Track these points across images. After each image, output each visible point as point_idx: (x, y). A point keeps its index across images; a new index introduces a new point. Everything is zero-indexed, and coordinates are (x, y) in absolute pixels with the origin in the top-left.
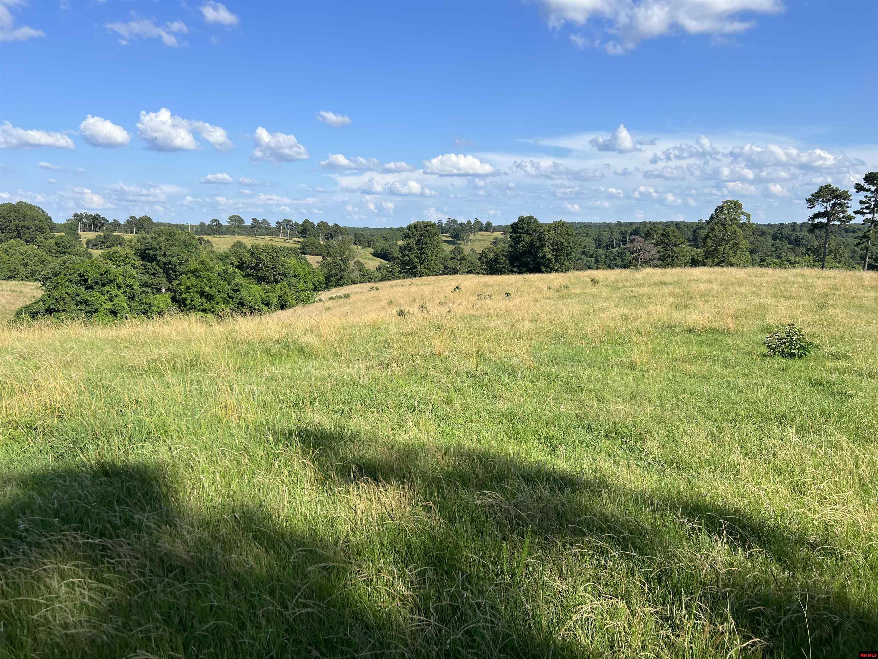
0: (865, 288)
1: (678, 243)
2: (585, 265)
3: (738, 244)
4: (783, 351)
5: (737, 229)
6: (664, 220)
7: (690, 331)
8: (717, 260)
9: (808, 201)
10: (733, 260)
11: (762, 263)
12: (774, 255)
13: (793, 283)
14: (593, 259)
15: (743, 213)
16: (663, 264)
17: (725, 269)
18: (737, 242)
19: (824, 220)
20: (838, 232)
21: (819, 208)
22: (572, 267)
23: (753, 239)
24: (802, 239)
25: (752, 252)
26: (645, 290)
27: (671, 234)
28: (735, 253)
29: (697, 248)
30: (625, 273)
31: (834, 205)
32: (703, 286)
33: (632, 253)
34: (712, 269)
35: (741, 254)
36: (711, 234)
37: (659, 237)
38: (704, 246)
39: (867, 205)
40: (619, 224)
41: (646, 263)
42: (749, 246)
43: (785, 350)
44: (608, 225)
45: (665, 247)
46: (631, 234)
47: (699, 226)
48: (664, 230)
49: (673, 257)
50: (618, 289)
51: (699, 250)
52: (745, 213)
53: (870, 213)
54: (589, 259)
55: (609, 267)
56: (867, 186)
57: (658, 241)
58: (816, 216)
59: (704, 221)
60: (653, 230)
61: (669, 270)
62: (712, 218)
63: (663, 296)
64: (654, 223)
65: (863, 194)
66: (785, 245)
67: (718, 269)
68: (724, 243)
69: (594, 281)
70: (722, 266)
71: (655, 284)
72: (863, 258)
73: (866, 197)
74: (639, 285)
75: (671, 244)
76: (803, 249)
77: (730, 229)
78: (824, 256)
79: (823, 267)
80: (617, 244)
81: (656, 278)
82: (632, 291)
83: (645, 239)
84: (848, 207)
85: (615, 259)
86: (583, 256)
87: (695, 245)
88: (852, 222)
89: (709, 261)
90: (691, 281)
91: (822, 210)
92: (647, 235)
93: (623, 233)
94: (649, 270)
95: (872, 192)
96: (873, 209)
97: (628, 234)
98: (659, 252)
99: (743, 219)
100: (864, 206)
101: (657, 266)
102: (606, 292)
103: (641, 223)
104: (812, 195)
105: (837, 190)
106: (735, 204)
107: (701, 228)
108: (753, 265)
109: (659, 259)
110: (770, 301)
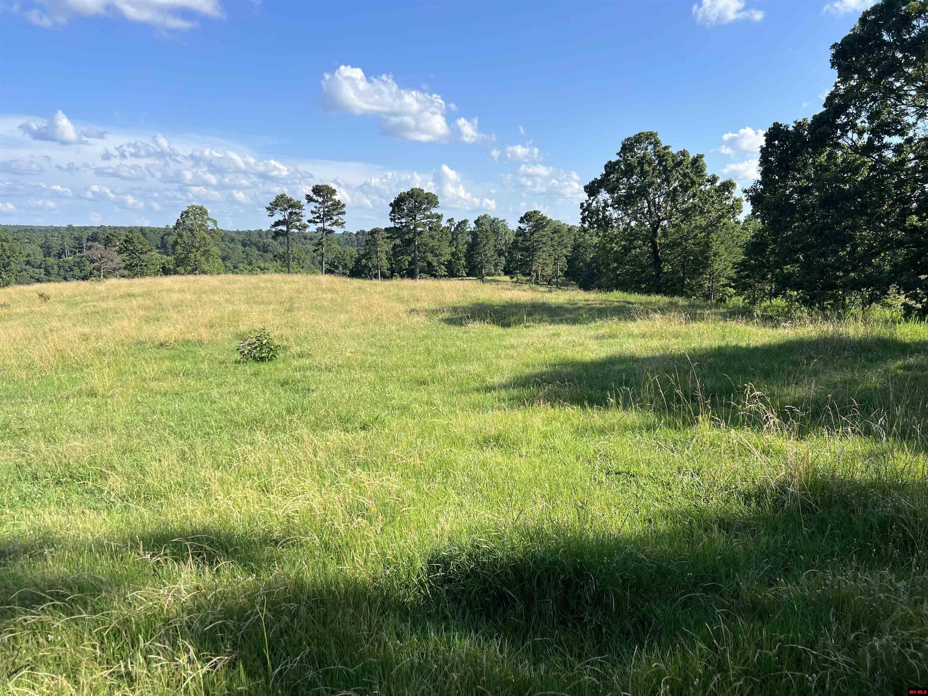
0: (323, 291)
1: (144, 250)
2: (31, 277)
3: (208, 251)
4: (254, 355)
5: (206, 235)
6: (126, 225)
7: (162, 345)
8: (189, 268)
9: (268, 209)
10: (206, 267)
11: (235, 269)
12: (246, 262)
13: (263, 288)
14: (42, 270)
15: (209, 219)
16: (130, 273)
17: (198, 277)
18: (207, 249)
19: (284, 228)
20: (299, 239)
21: (279, 216)
22: (14, 280)
23: (224, 246)
24: (268, 246)
25: (224, 259)
26: (111, 304)
27: (135, 240)
28: (207, 260)
29: (168, 255)
30: (84, 285)
31: (291, 214)
32: (175, 297)
33: (92, 261)
34: (184, 278)
35: (213, 262)
36: (179, 240)
37: (122, 244)
38: (173, 253)
39: (318, 215)
40: (70, 228)
41: (110, 273)
42: (219, 253)
43: (257, 355)
44: (57, 229)
45: (130, 255)
46: (88, 240)
47: (167, 232)
48: (127, 236)
49: (141, 265)
50: (76, 304)
51: (169, 258)
52: (212, 219)
53: (321, 222)
54: (37, 270)
55: (65, 279)
56: (315, 197)
57: (121, 249)
58: (277, 224)
59: (171, 227)
60: (113, 236)
61: (136, 281)
62: (178, 224)
63: (132, 309)
64: (115, 228)
65: (313, 204)
66: (255, 252)
67: (191, 277)
68: (194, 250)
69: (44, 297)
70: (195, 274)
71: (122, 297)
72: (321, 263)
73: (316, 207)
74: (103, 299)
75: (137, 251)
76: (271, 256)
77: (198, 234)
78: (289, 262)
79: (289, 272)
80: (71, 252)
81: (123, 290)
82: (94, 306)
83: (105, 245)
84: (302, 216)
85: (72, 270)
86: (28, 267)
87: (165, 252)
88: (307, 231)
89: (181, 269)
90: (162, 291)
91: (282, 219)
92: (108, 242)
93: (78, 239)
94: (113, 281)
95: (320, 203)
96: (323, 219)
97: (84, 241)
98: (124, 261)
99: (210, 225)
100: (315, 216)
101: (124, 277)
102: (60, 309)
103: (99, 228)
104: (271, 204)
105: (291, 200)
106: (200, 210)
107: (168, 234)
108: (226, 272)
109: (125, 268)
110: (243, 308)
